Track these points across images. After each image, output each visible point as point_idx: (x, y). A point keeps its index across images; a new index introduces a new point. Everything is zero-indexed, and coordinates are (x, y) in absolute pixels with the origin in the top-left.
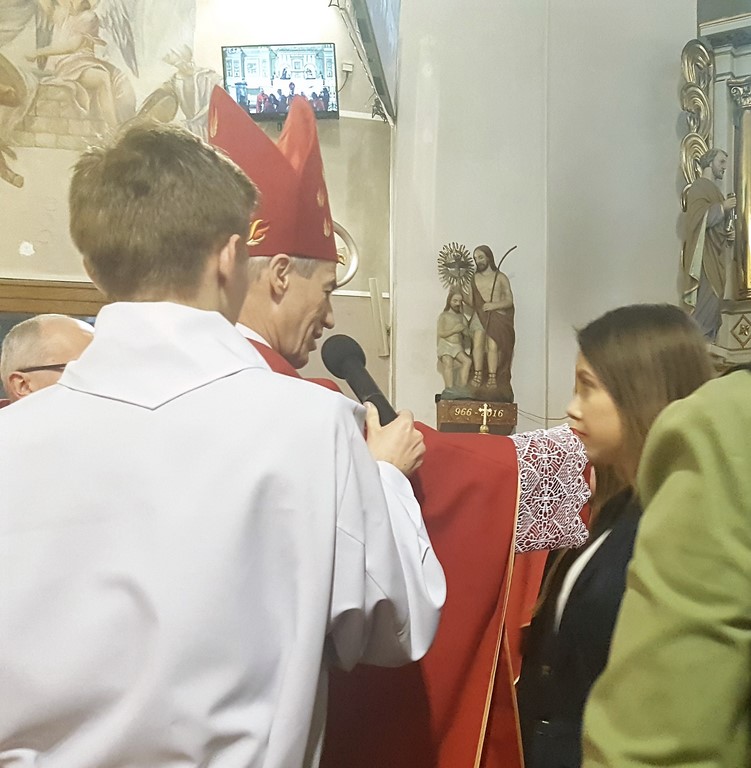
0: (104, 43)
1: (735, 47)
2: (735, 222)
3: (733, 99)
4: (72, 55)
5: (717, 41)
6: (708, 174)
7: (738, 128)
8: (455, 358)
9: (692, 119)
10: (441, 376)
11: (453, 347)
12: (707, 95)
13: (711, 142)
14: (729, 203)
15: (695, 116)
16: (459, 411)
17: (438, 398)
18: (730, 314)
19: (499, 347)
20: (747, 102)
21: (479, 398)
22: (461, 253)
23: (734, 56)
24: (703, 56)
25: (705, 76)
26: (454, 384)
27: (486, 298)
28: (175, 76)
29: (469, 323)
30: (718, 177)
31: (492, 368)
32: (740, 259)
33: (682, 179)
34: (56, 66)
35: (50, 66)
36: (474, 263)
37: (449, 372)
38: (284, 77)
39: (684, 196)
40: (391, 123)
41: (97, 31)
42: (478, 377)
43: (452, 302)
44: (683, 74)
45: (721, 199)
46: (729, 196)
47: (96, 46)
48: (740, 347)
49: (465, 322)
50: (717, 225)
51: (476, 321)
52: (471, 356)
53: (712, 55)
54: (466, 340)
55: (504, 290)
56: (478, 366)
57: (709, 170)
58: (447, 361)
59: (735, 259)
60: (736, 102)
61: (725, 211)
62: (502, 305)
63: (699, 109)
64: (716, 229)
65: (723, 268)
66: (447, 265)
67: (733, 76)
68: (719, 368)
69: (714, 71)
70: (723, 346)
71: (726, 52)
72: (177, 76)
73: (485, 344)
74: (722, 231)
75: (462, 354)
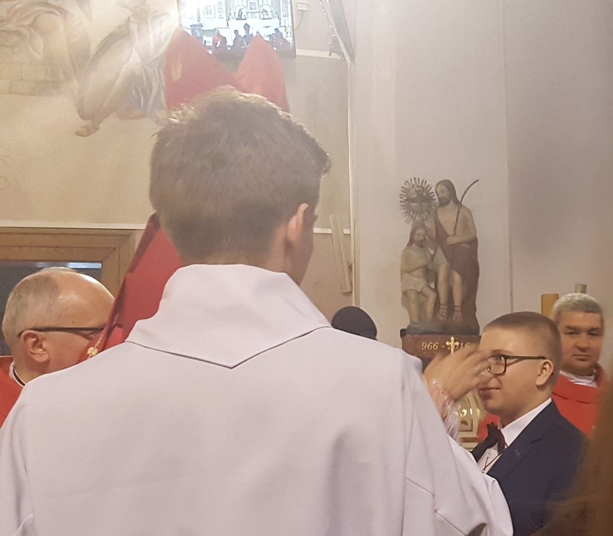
8: (420, 293)
10: (405, 311)
11: (418, 282)
17: (403, 333)
19: (464, 279)
21: (446, 332)
22: (423, 188)
26: (419, 319)
28: (129, 20)
29: (433, 257)
31: (457, 300)
36: (436, 197)
37: (413, 307)
38: (240, 18)
40: (349, 61)
42: (443, 310)
43: (416, 237)
49: (429, 257)
51: (440, 254)
52: (436, 290)
54: (430, 274)
55: (466, 222)
56: (443, 300)
58: (412, 296)
62: (467, 238)
66: (409, 200)
72: (132, 19)
73: (449, 278)
75: (427, 289)
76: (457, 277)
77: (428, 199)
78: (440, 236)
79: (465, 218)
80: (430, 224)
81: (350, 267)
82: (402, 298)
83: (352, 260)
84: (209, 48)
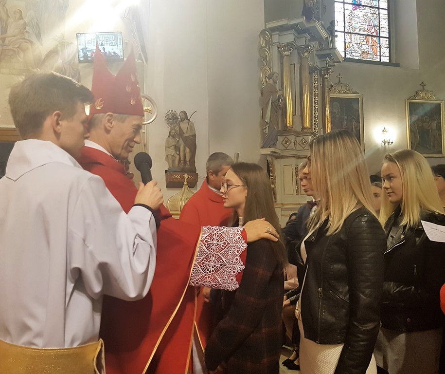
0: (28, 33)
1: (280, 32)
3: (280, 52)
4: (15, 38)
5: (273, 30)
6: (271, 82)
7: (282, 64)
8: (173, 155)
9: (264, 61)
10: (167, 163)
11: (172, 151)
12: (269, 50)
13: (271, 69)
14: (280, 93)
15: (265, 59)
16: (175, 177)
17: (166, 171)
18: (281, 136)
19: (190, 151)
20: (285, 53)
21: (183, 171)
22: (174, 114)
23: (279, 35)
24: (268, 36)
25: (269, 43)
26: (173, 166)
27: (185, 131)
28: (57, 45)
29: (178, 141)
30: (275, 83)
31: (188, 159)
32: (284, 115)
33: (261, 83)
34: (9, 42)
35: (7, 42)
36: (179, 118)
37: (170, 161)
38: (102, 46)
39: (262, 90)
40: (145, 63)
41: (26, 27)
42: (182, 163)
43: (171, 134)
44: (260, 42)
45: (276, 92)
46: (280, 90)
47: (25, 34)
48: (285, 149)
50: (276, 101)
52: (179, 155)
53: (271, 35)
54: (177, 148)
55: (191, 128)
56: (182, 159)
57: (271, 80)
58: (170, 157)
59: (282, 114)
60: (280, 53)
61: (278, 96)
62: (192, 134)
63: (267, 56)
64: (275, 103)
65: (278, 118)
66: (169, 119)
67: (279, 43)
68: (277, 158)
69: (272, 41)
70: (279, 149)
71: (276, 34)
72: (59, 45)
73: (185, 150)
74: (277, 104)
75: (176, 154)
76: (188, 150)
77: (176, 118)
78: (181, 133)
79: (191, 126)
80: (177, 128)
81: (145, 145)
83: (146, 142)
84: (90, 57)
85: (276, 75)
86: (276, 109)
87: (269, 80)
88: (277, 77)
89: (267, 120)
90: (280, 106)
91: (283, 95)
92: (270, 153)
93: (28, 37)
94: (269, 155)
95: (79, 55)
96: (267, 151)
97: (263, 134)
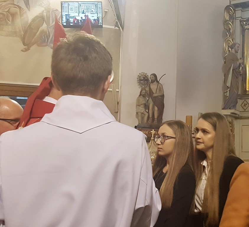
1: (243, 8)
2: (242, 68)
4: (6, 3)
5: (236, 6)
7: (243, 36)
9: (227, 32)
10: (137, 119)
11: (142, 109)
12: (233, 24)
13: (234, 40)
14: (240, 61)
15: (229, 31)
17: (136, 127)
18: (240, 99)
19: (159, 109)
20: (246, 27)
21: (151, 127)
23: (242, 11)
24: (232, 11)
25: (232, 18)
26: (142, 123)
27: (154, 92)
29: (148, 100)
30: (236, 52)
32: (244, 81)
33: (224, 52)
36: (150, 79)
37: (140, 118)
38: (83, 13)
39: (225, 58)
40: (121, 30)
42: (150, 120)
43: (142, 93)
44: (225, 17)
46: (240, 59)
48: (244, 111)
50: (236, 68)
51: (150, 100)
52: (148, 112)
53: (235, 11)
54: (146, 106)
56: (151, 116)
57: (233, 50)
59: (242, 80)
60: (243, 27)
61: (239, 64)
62: (160, 94)
63: (230, 29)
64: (236, 70)
65: (238, 83)
66: (140, 80)
67: (242, 18)
68: (237, 118)
69: (235, 16)
70: (238, 111)
71: (239, 10)
72: (44, 11)
73: (153, 108)
74: (238, 71)
75: (145, 112)
76: (156, 108)
77: (147, 80)
78: (151, 93)
79: (160, 87)
80: (147, 89)
81: (118, 103)
82: (136, 114)
83: (119, 101)
85: (237, 45)
86: (236, 75)
87: (231, 49)
88: (238, 47)
89: (229, 84)
90: (240, 72)
91: (243, 63)
92: (230, 114)
93: (17, 3)
94: (230, 115)
95: (62, 20)
96: (228, 112)
97: (225, 97)
